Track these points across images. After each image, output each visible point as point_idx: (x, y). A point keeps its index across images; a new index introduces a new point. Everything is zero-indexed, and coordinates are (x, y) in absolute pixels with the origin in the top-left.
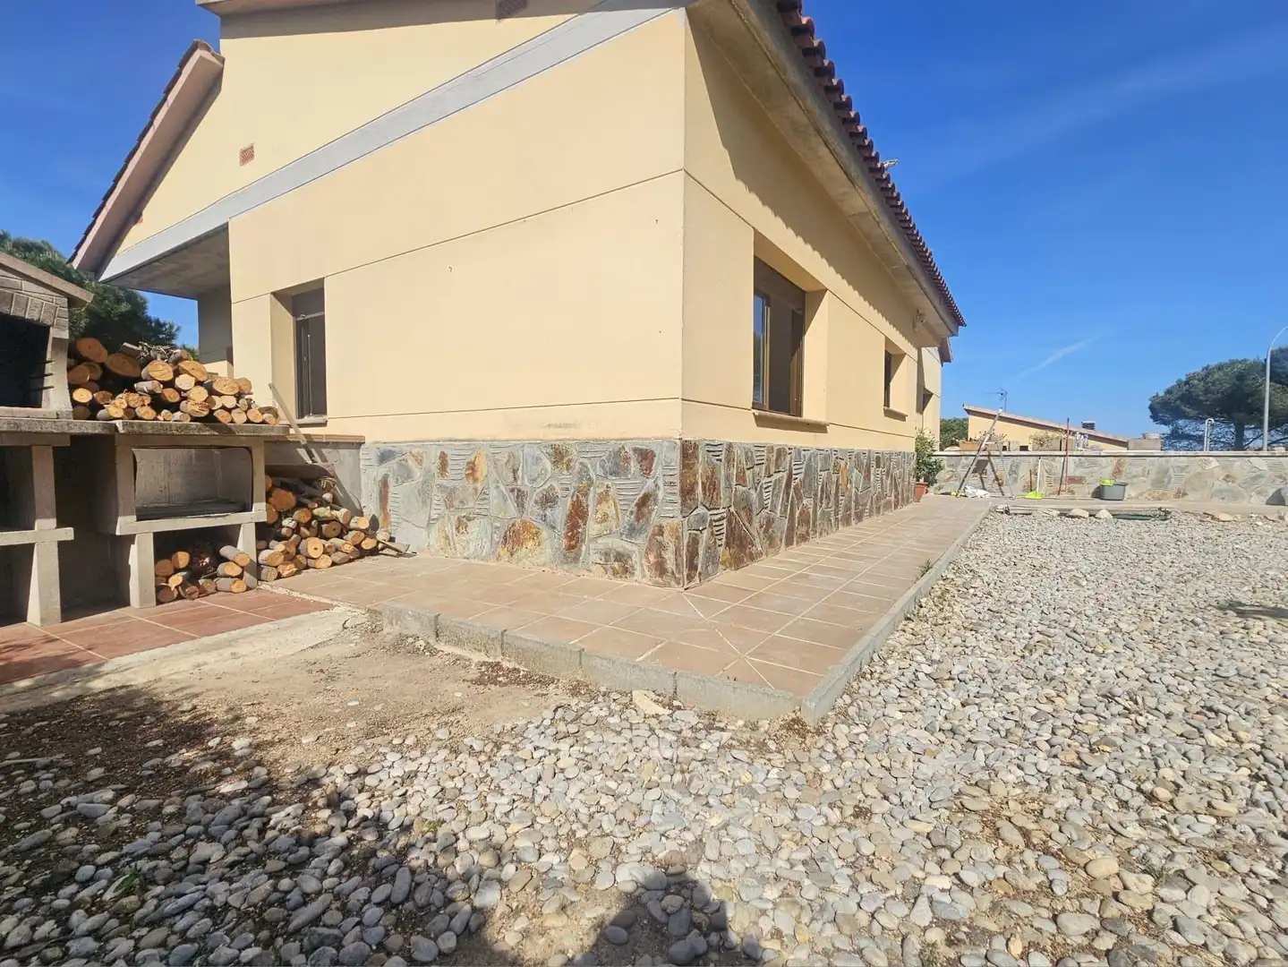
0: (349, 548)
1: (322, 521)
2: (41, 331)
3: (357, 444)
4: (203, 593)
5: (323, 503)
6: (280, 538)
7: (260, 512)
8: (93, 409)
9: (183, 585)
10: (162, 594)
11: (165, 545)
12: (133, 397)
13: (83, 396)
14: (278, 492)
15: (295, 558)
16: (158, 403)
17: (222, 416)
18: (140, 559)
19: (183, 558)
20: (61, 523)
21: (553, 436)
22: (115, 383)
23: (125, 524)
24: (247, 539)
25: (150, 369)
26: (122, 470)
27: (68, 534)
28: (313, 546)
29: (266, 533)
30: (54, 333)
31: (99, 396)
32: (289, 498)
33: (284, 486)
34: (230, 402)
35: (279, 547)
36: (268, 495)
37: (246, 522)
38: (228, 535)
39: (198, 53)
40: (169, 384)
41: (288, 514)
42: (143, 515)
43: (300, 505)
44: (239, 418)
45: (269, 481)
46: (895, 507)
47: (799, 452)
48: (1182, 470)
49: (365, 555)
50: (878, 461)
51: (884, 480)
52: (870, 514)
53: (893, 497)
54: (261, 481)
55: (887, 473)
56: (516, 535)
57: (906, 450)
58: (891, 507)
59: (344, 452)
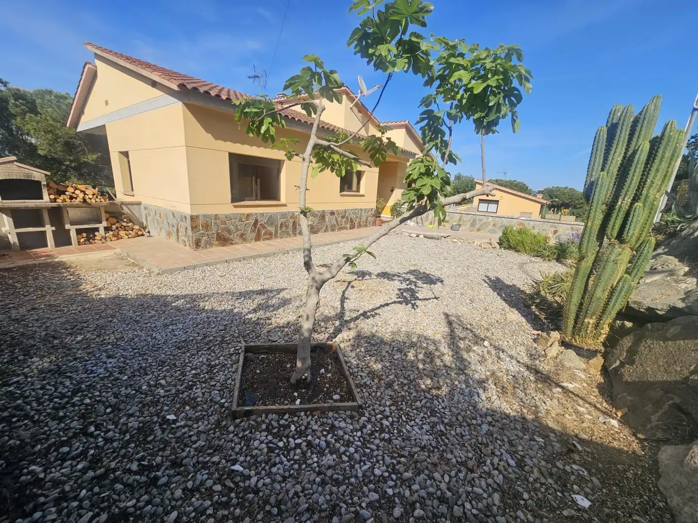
0: (133, 234)
1: (125, 227)
2: (39, 183)
3: (139, 204)
4: (90, 243)
5: (124, 222)
6: (112, 231)
7: (104, 224)
8: (55, 200)
9: (85, 241)
10: (79, 243)
11: (79, 232)
12: (65, 197)
13: (52, 197)
14: (110, 219)
15: (117, 237)
16: (71, 198)
17: (88, 200)
18: (73, 234)
19: (84, 235)
20: (52, 226)
21: (173, 209)
22: (60, 193)
23: (67, 226)
24: (102, 231)
25: (68, 189)
26: (65, 214)
27: (54, 228)
28: (122, 233)
29: (107, 229)
30: (42, 183)
31: (56, 196)
32: (115, 220)
33: (113, 217)
34: (91, 197)
35: (111, 233)
36: (107, 219)
37: (102, 226)
38: (97, 230)
39: (87, 66)
40: (74, 193)
41: (114, 224)
42: (72, 224)
43: (118, 222)
44: (93, 201)
45: (108, 215)
46: (350, 228)
47: (263, 214)
48: (480, 220)
49: (139, 236)
50: (332, 213)
51: (339, 219)
52: (325, 231)
53: (348, 225)
54: (104, 216)
55: (343, 217)
56: (169, 234)
57: (363, 207)
58: (347, 229)
59: (135, 206)
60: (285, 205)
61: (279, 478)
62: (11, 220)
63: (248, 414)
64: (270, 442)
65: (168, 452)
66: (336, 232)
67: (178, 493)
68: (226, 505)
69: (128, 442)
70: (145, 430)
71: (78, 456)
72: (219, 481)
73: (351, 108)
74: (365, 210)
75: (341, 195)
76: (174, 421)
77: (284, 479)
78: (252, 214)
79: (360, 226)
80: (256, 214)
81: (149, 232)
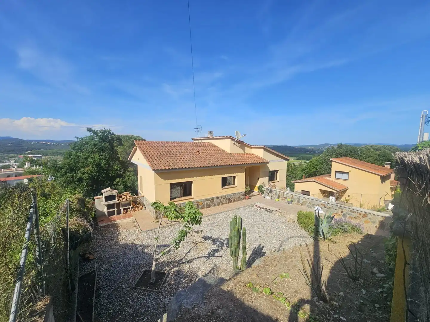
0: (140, 209)
1: (138, 206)
4: (127, 213)
5: (138, 204)
7: (131, 206)
9: (125, 212)
10: (123, 213)
11: (124, 209)
13: (118, 199)
14: (134, 204)
15: (135, 210)
16: (123, 199)
18: (122, 210)
19: (125, 210)
20: (117, 208)
22: (120, 198)
23: (121, 208)
24: (130, 208)
25: (122, 196)
26: (121, 204)
28: (137, 209)
29: (132, 208)
30: (116, 195)
34: (128, 198)
36: (132, 204)
37: (130, 207)
41: (134, 206)
43: (136, 205)
45: (133, 202)
46: (229, 203)
47: (183, 203)
48: (302, 200)
49: (142, 209)
50: (218, 198)
51: (222, 200)
52: (214, 206)
53: (228, 202)
54: (132, 203)
55: (224, 199)
56: (150, 211)
57: (236, 192)
58: (227, 203)
59: (142, 198)
60: (193, 198)
61: (134, 302)
62: (107, 208)
63: (136, 288)
64: (137, 296)
65: (120, 293)
66: (220, 206)
67: (119, 300)
68: (124, 304)
69: (115, 289)
70: (118, 288)
71: (107, 290)
72: (125, 300)
73: (234, 144)
74: (238, 193)
75: (222, 189)
76: (123, 287)
77: (135, 303)
78: (178, 204)
79: (234, 201)
80: (180, 204)
81: (145, 208)
